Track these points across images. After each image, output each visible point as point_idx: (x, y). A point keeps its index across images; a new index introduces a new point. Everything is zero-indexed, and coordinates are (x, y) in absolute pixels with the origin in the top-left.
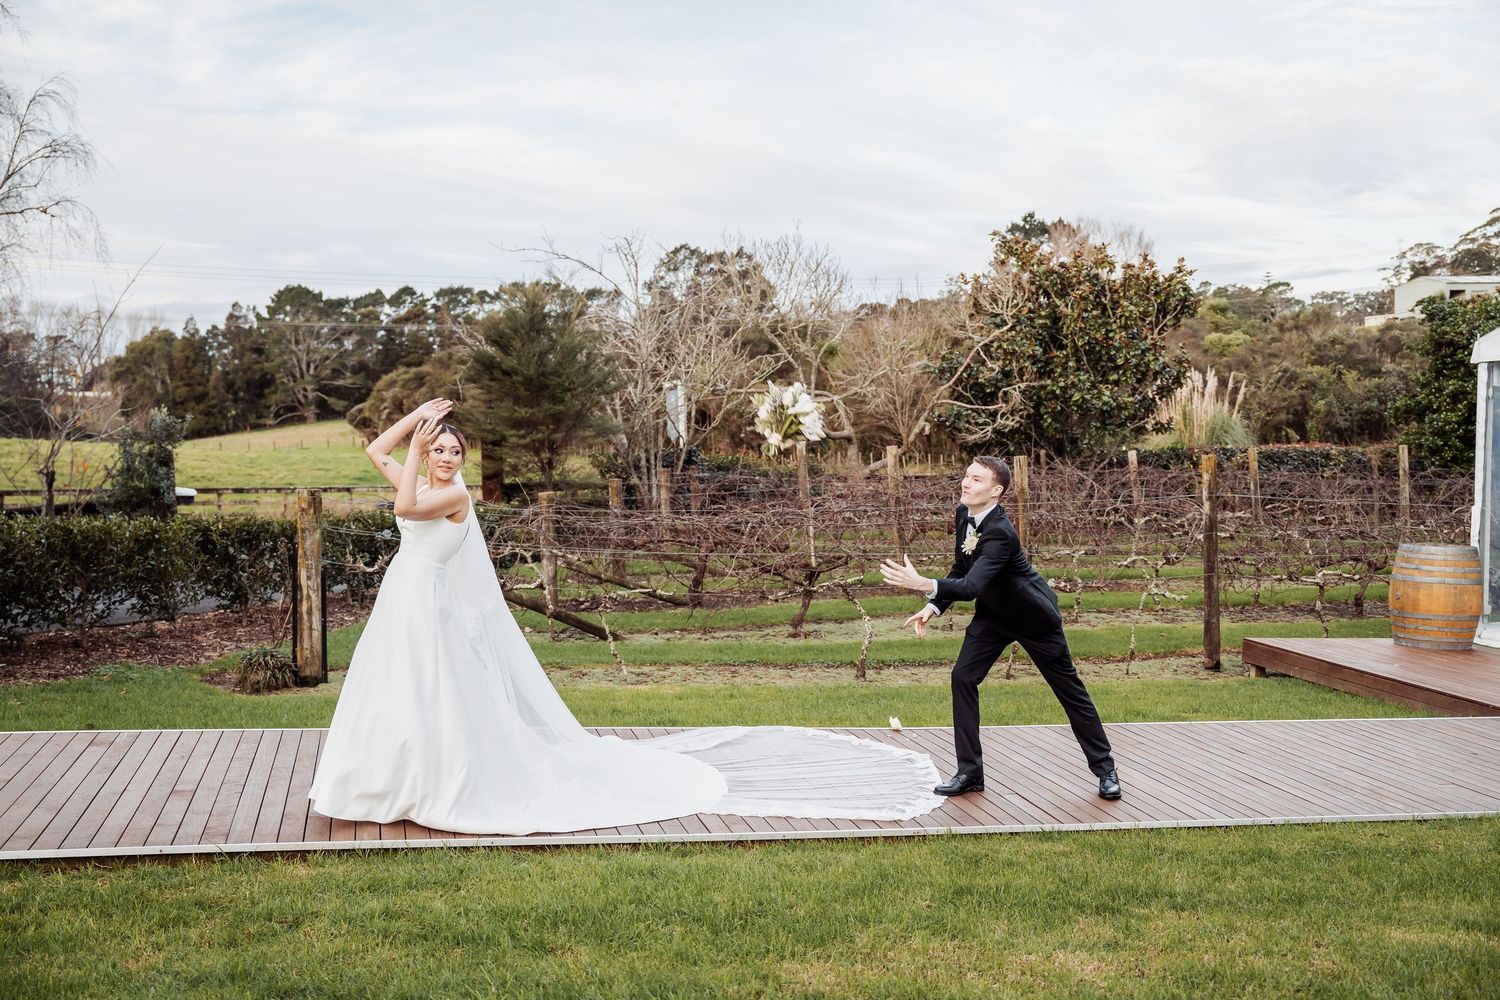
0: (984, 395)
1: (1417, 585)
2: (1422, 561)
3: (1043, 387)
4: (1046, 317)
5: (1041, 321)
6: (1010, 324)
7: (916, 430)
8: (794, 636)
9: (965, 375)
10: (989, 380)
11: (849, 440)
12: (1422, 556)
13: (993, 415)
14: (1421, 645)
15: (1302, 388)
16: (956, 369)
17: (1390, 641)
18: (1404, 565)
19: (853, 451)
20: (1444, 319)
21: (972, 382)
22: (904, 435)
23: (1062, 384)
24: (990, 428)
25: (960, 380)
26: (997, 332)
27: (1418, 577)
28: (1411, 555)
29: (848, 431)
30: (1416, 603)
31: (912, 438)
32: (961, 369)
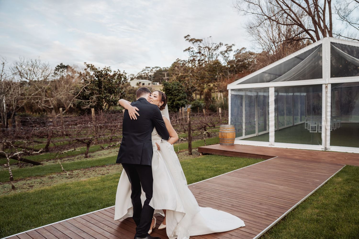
0: (85, 98)
1: (226, 133)
2: (227, 128)
3: (100, 96)
4: (98, 81)
5: (97, 82)
6: (90, 83)
7: (69, 106)
8: (86, 157)
9: (81, 94)
10: (87, 95)
11: (52, 109)
12: (227, 127)
13: (89, 102)
14: (227, 145)
15: (128, 98)
16: (78, 93)
17: (219, 145)
18: (223, 129)
19: (53, 111)
20: (167, 85)
21: (82, 95)
22: (66, 107)
23: (104, 96)
24: (89, 105)
25: (79, 95)
26: (87, 84)
27: (227, 132)
28: (225, 127)
29: (52, 107)
30: (226, 136)
31: (68, 108)
32: (80, 92)
